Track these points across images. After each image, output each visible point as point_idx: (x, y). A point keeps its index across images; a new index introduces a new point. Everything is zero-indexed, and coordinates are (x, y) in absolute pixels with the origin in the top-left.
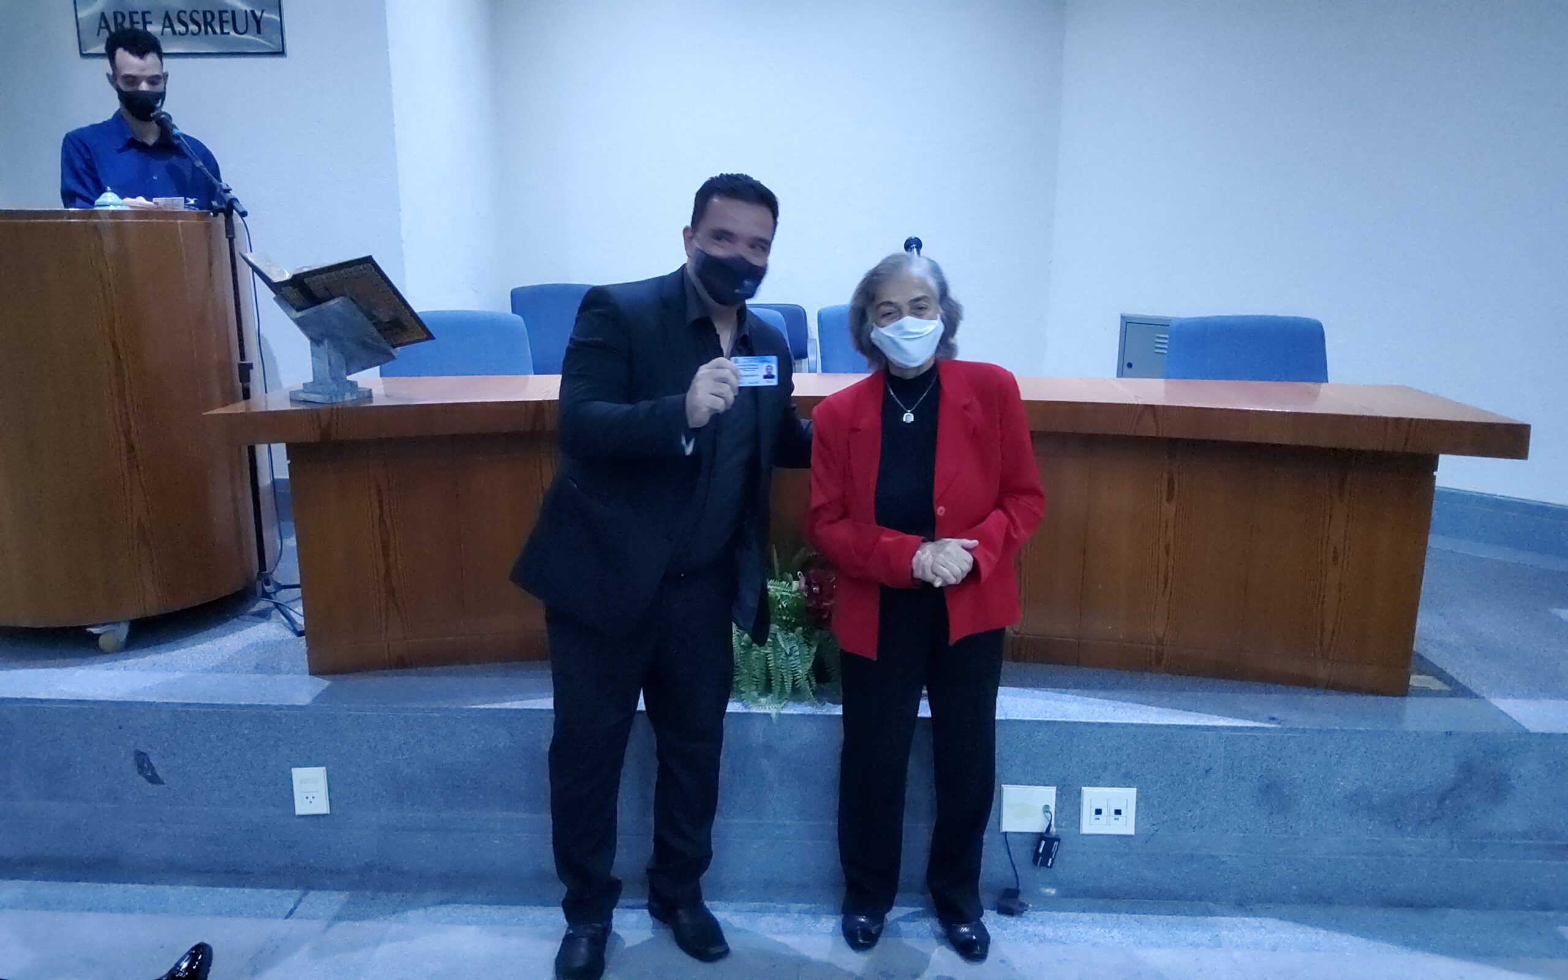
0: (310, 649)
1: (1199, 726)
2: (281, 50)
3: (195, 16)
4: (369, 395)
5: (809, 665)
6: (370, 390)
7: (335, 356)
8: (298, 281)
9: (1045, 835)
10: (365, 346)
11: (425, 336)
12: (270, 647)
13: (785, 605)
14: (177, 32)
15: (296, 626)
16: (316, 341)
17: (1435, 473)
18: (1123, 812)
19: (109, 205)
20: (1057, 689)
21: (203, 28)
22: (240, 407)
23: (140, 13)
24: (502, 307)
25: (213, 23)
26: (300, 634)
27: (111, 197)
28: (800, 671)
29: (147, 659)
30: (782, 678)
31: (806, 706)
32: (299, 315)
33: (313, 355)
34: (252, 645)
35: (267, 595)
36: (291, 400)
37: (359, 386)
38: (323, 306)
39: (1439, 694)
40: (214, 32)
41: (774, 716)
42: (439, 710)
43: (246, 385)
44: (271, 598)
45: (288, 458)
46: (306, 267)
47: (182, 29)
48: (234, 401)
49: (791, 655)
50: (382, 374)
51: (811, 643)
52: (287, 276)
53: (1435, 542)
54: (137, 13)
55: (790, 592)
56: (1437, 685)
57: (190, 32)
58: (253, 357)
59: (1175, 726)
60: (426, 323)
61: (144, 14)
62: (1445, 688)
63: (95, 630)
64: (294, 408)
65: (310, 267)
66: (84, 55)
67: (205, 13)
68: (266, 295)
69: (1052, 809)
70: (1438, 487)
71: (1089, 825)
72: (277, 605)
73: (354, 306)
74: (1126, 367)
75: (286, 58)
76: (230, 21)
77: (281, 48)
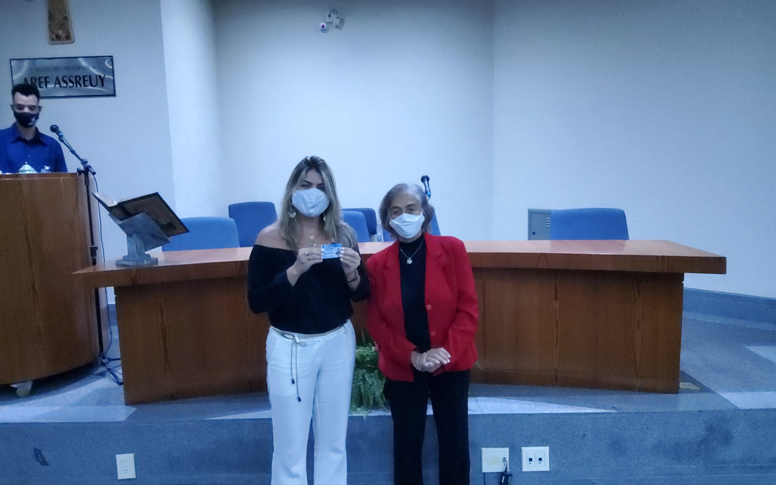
0: (125, 392)
1: (578, 413)
2: (113, 94)
3: (71, 78)
4: (156, 261)
5: (381, 390)
6: (157, 259)
7: (139, 242)
8: (121, 205)
9: (505, 473)
10: (154, 236)
11: (185, 231)
12: (106, 391)
13: (368, 359)
14: (62, 86)
15: (118, 380)
16: (129, 235)
17: (683, 282)
18: (543, 460)
19: (26, 171)
20: (507, 397)
21: (75, 85)
22: (90, 270)
23: (44, 77)
24: (224, 214)
25: (80, 81)
26: (120, 384)
27: (27, 167)
28: (377, 393)
29: (42, 400)
30: (368, 398)
31: (381, 411)
32: (121, 222)
33: (128, 242)
34: (95, 391)
35: (103, 364)
36: (117, 265)
37: (151, 256)
38: (134, 217)
39: (694, 392)
40: (81, 86)
41: (365, 418)
42: (192, 421)
43: (94, 257)
44: (106, 366)
45: (115, 294)
46: (124, 199)
47: (65, 85)
48: (88, 266)
49: (372, 385)
50: (163, 250)
51: (383, 378)
52: (115, 203)
53: (687, 316)
54: (42, 78)
55: (371, 353)
56: (693, 387)
57: (68, 85)
58: (98, 243)
59: (566, 414)
60: (185, 224)
61: (46, 78)
62: (697, 388)
63: (14, 386)
64: (119, 269)
65: (127, 199)
67: (76, 77)
68: (105, 213)
69: (508, 460)
70: (685, 288)
71: (527, 467)
72: (109, 370)
73: (149, 217)
74: (533, 234)
75: (116, 97)
76: (89, 80)
77: (113, 92)
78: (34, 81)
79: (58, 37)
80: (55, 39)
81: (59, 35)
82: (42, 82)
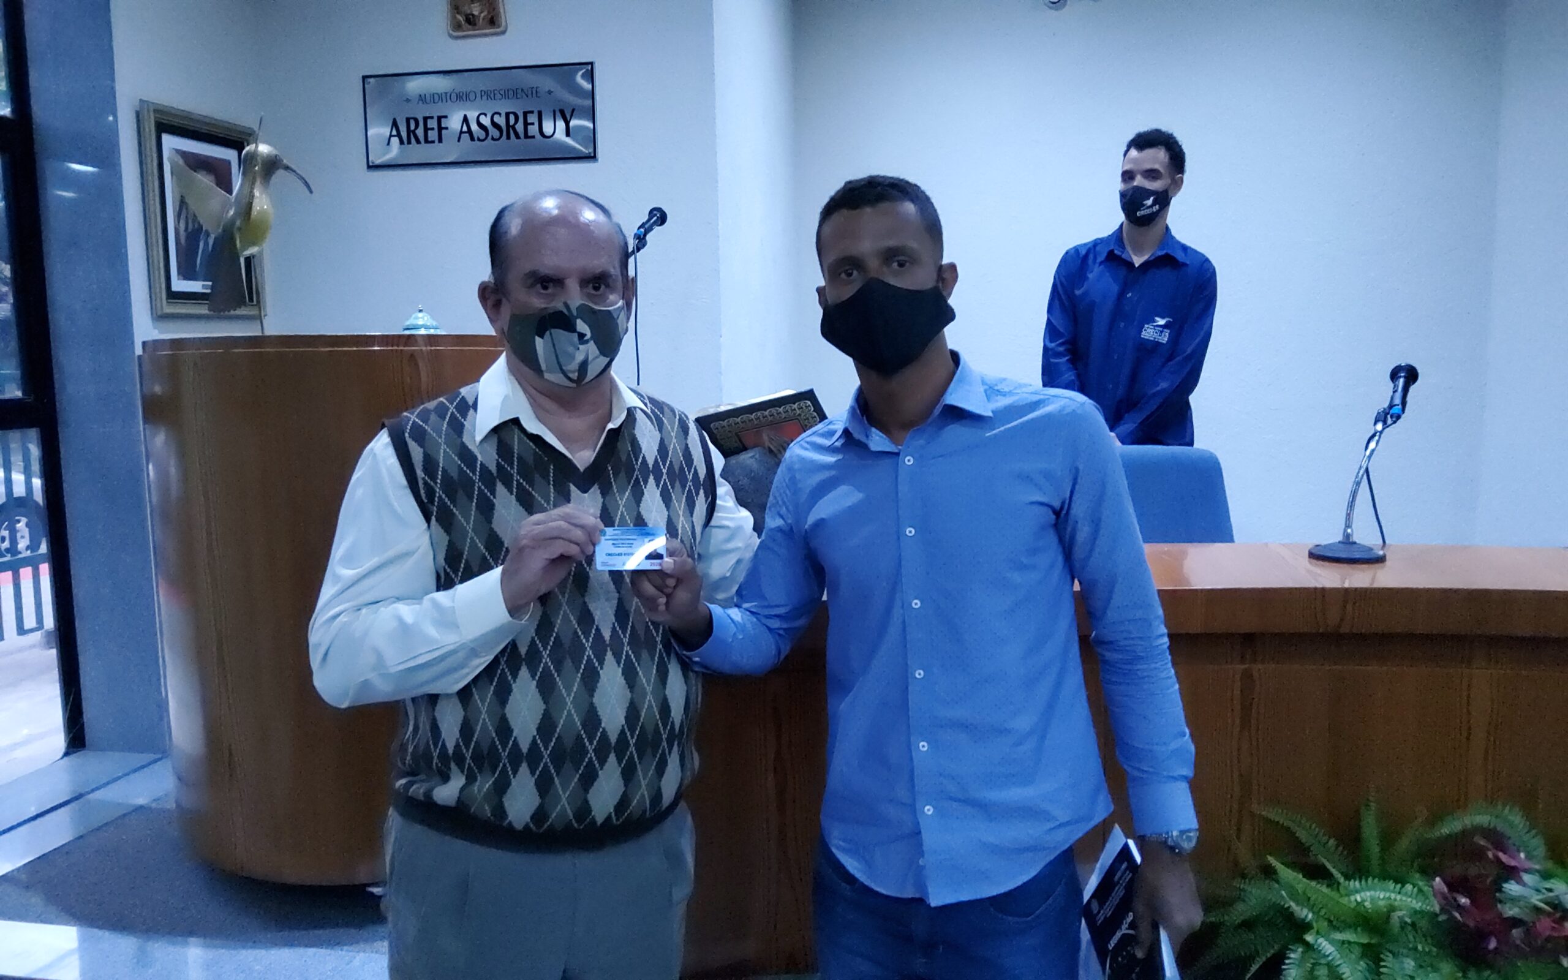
2: (592, 155)
3: (497, 119)
14: (476, 138)
19: (422, 327)
21: (505, 132)
23: (436, 118)
25: (516, 126)
40: (517, 136)
47: (482, 135)
54: (432, 118)
57: (490, 137)
61: (440, 118)
63: (376, 891)
66: (372, 167)
67: (507, 115)
75: (596, 164)
76: (536, 125)
77: (591, 150)
78: (412, 127)
79: (471, 21)
80: (464, 27)
81: (473, 15)
82: (433, 129)
